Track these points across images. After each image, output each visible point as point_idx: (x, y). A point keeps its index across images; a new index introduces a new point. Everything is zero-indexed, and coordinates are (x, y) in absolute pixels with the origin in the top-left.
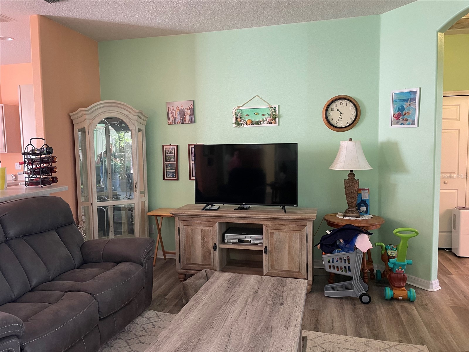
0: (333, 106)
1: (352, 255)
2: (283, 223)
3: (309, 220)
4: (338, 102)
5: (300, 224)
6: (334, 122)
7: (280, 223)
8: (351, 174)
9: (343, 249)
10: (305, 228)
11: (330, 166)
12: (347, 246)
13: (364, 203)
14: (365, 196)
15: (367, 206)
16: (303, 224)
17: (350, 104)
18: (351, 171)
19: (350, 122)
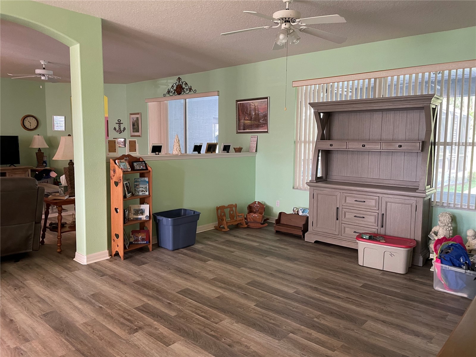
0: (26, 119)
1: (49, 180)
2: (17, 171)
3: (29, 168)
4: (29, 118)
5: (25, 170)
6: (27, 127)
7: (16, 171)
8: (39, 149)
9: (45, 178)
10: (28, 172)
11: (29, 146)
12: (46, 177)
13: (45, 162)
14: (45, 159)
15: (46, 164)
16: (27, 170)
17: (34, 119)
18: (39, 148)
19: (35, 127)
